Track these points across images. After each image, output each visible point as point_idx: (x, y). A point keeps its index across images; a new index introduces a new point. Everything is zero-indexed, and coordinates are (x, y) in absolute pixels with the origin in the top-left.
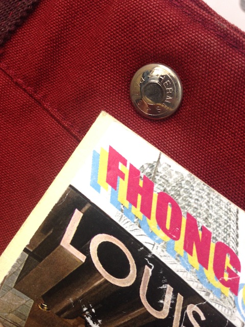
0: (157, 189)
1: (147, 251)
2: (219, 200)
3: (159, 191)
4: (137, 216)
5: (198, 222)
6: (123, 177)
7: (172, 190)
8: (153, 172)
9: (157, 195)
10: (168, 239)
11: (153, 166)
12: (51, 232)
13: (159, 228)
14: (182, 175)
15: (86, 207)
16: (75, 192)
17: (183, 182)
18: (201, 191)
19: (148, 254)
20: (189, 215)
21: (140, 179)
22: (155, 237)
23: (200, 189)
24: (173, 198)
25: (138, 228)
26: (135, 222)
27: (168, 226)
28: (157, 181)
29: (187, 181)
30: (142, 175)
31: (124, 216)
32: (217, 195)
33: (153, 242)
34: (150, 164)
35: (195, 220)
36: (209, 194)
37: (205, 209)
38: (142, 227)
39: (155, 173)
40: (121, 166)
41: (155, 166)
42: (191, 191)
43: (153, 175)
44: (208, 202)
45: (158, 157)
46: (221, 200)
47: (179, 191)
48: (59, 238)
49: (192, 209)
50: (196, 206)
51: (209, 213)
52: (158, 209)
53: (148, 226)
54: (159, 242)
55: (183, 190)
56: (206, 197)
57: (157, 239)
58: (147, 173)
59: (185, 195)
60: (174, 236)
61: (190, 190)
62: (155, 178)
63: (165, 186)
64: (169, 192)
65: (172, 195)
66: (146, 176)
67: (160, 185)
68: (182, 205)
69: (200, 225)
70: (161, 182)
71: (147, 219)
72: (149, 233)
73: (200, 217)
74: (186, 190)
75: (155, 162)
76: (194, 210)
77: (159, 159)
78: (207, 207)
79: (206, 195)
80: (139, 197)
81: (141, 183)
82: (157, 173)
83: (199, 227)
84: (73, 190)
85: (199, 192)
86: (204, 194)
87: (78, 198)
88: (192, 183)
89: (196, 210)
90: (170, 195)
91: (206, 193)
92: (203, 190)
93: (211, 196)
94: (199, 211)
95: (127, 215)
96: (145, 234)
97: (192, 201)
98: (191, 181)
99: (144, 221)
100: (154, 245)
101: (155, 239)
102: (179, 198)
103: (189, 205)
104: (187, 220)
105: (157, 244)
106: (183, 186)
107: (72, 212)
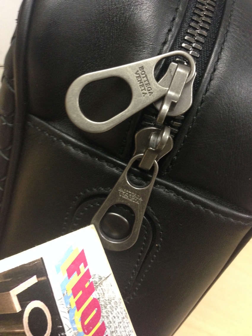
0: (94, 295)
1: (63, 330)
2: (127, 326)
3: (95, 297)
4: (71, 304)
5: (107, 331)
6: (79, 273)
7: (103, 302)
8: (99, 282)
9: (92, 298)
10: (81, 330)
11: (101, 279)
12: (9, 280)
13: (80, 320)
14: (115, 296)
15: (43, 279)
16: (42, 264)
17: (113, 301)
18: (120, 313)
19: (62, 332)
20: (103, 323)
21: (88, 282)
22: (74, 324)
23: (120, 312)
24: (101, 307)
25: (67, 313)
26: (67, 307)
27: (86, 323)
28: (98, 289)
29: (116, 302)
30: (91, 280)
31: (63, 299)
32: (128, 322)
33: (70, 327)
34: (100, 276)
35: (105, 329)
36: (124, 318)
37: (115, 326)
38: (70, 313)
39: (100, 284)
40: (82, 266)
41: (102, 280)
42: (114, 310)
43: (97, 284)
44: (120, 323)
45: (108, 276)
46: (128, 326)
47: (107, 305)
48: (12, 287)
49: (108, 321)
50: (111, 320)
51: (116, 330)
52: (87, 307)
53: (74, 315)
54: (75, 329)
55: (110, 305)
56: (121, 319)
57: (74, 326)
58: (95, 281)
59: (110, 310)
60: (86, 331)
61: (114, 308)
62: (98, 288)
63: (101, 296)
64: (101, 301)
65: (101, 304)
66: (93, 283)
67: (98, 293)
68: (103, 315)
69: (107, 334)
70: (99, 292)
71: (76, 310)
72: (72, 320)
73: (109, 329)
74: (112, 307)
75: (104, 277)
76: (108, 322)
77: (108, 277)
78: (117, 325)
79: (122, 318)
80: (81, 293)
81: (87, 285)
82: (101, 285)
83: (105, 334)
84: (41, 262)
85: (119, 313)
86: (121, 316)
87: (42, 269)
88: (118, 305)
89: (110, 323)
90: (100, 304)
91: (122, 317)
92: (122, 313)
93: (124, 320)
94: (111, 325)
95: (65, 300)
96: (69, 319)
97: (111, 316)
98: (118, 303)
99: (74, 310)
100: (70, 329)
101: (73, 326)
102: (105, 309)
103: (107, 317)
104: (101, 326)
105: (72, 330)
106: (112, 303)
107: (31, 276)
